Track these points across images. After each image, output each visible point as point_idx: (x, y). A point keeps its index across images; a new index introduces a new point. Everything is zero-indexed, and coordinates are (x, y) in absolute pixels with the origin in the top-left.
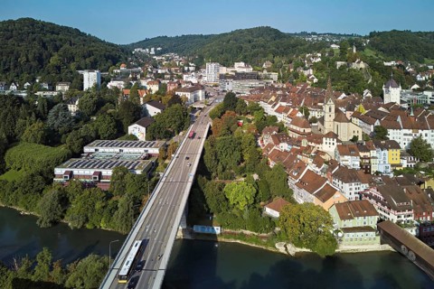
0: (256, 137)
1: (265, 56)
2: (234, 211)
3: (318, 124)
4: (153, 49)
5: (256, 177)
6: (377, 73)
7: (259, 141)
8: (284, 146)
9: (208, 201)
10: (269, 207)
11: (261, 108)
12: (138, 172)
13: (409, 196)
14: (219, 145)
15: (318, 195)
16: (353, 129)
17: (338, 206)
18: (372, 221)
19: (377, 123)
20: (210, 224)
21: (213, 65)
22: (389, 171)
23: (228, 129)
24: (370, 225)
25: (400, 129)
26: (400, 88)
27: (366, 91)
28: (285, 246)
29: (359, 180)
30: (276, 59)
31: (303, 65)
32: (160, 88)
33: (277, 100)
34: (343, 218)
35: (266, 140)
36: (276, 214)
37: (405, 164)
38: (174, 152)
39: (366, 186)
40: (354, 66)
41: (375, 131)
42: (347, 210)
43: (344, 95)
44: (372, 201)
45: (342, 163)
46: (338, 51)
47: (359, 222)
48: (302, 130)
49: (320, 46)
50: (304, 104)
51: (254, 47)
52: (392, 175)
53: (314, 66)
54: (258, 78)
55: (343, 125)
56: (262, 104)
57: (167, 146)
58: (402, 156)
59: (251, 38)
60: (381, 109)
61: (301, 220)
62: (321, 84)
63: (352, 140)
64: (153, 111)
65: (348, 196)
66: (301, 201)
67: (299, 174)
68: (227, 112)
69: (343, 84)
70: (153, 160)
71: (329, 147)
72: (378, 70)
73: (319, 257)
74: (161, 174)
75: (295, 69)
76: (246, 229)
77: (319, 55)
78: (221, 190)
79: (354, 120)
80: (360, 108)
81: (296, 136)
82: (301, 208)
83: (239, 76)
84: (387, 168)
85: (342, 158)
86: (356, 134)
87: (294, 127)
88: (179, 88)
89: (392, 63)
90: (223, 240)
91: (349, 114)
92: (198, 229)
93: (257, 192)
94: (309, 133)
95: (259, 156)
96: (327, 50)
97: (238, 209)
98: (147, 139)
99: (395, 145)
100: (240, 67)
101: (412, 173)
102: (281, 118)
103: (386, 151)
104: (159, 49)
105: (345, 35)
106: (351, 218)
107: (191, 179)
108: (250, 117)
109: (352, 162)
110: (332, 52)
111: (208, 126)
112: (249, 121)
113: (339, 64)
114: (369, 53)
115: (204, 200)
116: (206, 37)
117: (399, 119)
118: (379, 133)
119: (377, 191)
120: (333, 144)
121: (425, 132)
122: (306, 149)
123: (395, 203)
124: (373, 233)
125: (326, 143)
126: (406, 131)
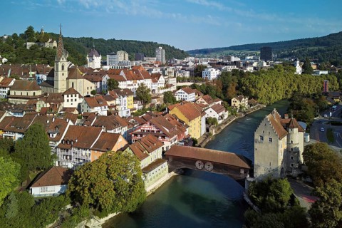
25: (125, 81)
29: (121, 125)
34: (141, 158)
40: (47, 45)
42: (141, 148)
47: (152, 157)
84: (128, 112)
87: (18, 93)
103: (126, 98)
106: (147, 155)
109: (101, 112)
117: (122, 73)
118: (112, 85)
119: (150, 124)
120: (76, 100)
121: (142, 81)
122: (50, 109)
123: (168, 130)
124: (166, 164)
125: (68, 101)
126: (129, 82)
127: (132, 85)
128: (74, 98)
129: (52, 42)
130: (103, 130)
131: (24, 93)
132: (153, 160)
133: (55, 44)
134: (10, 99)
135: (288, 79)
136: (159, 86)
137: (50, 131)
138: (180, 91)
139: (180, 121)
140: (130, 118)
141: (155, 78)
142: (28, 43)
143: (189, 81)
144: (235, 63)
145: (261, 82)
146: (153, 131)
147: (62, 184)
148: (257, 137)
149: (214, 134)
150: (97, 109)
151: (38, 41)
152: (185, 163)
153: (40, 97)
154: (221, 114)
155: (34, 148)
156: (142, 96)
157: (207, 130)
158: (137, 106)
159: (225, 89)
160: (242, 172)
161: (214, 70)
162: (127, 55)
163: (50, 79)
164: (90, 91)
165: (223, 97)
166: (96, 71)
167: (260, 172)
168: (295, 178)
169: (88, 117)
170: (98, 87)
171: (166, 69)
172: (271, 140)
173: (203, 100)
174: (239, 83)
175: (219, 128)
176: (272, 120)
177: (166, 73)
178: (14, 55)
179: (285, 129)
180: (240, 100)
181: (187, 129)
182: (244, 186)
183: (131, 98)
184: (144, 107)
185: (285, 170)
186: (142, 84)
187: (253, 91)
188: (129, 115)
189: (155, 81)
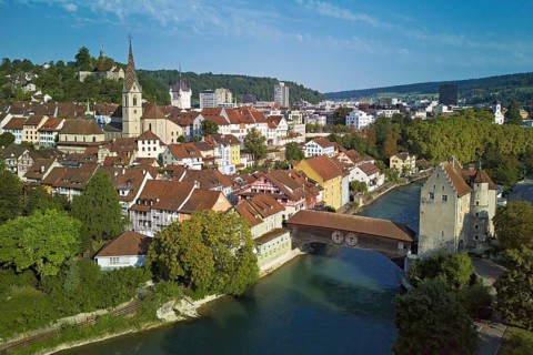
19: (199, 120)
24: (277, 225)
25: (228, 124)
28: (173, 309)
37: (245, 163)
48: (89, 139)
71: (148, 156)
84: (232, 169)
103: (229, 148)
106: (260, 221)
109: (193, 166)
117: (223, 113)
118: (209, 128)
119: (265, 181)
120: (155, 149)
122: (119, 159)
123: (291, 191)
124: (288, 234)
125: (143, 149)
126: (234, 127)
127: (238, 131)
128: (152, 145)
129: (116, 71)
130: (195, 186)
131: (80, 138)
132: (269, 230)
133: (121, 74)
134: (59, 147)
135: (482, 130)
136: (279, 134)
137: (119, 187)
138: (310, 143)
139: (310, 180)
140: (235, 175)
141: (273, 122)
142: (81, 73)
143: (324, 130)
144: (398, 106)
145: (437, 133)
146: (270, 191)
147: (139, 254)
148: (425, 194)
149: (361, 205)
150: (186, 161)
151: (96, 70)
152: (315, 234)
153: (103, 144)
154: (373, 177)
155: (98, 207)
156: (253, 147)
157: (352, 199)
158: (246, 161)
159: (380, 143)
160: (401, 246)
161: (364, 114)
162: (230, 95)
163: (117, 120)
164: (175, 138)
165: (376, 154)
166: (184, 111)
167: (428, 246)
168: (480, 256)
169: (173, 171)
170: (188, 133)
171: (290, 112)
172: (445, 198)
173: (346, 157)
174: (403, 133)
175: (369, 198)
176: (449, 169)
177: (290, 117)
178: (62, 91)
179: (469, 184)
180: (404, 159)
181: (321, 193)
182: (403, 267)
183: (237, 148)
184: (256, 163)
185: (465, 244)
186: (253, 129)
187: (425, 147)
188: (234, 172)
189: (272, 127)
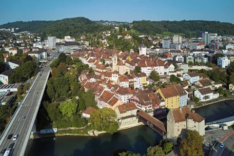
0: (78, 76)
1: (82, 32)
2: (65, 118)
3: (110, 67)
4: (13, 29)
5: (77, 98)
6: (136, 41)
7: (79, 79)
8: (93, 80)
9: (50, 115)
10: (85, 113)
11: (80, 61)
12: (3, 104)
13: (150, 98)
14: (55, 83)
15: (110, 103)
16: (126, 68)
17: (119, 107)
18: (134, 112)
19: (136, 65)
20: (51, 128)
21: (52, 38)
22: (142, 87)
23: (62, 73)
24: (134, 114)
25: (146, 67)
26: (146, 48)
27: (132, 50)
28: (93, 132)
29: (129, 93)
30: (88, 34)
31: (102, 38)
32: (18, 52)
33: (88, 56)
34: (121, 112)
35: (83, 77)
36: (88, 116)
37: (148, 83)
38: (28, 89)
39: (132, 95)
40: (126, 37)
41: (136, 69)
42: (123, 108)
43: (121, 52)
44: (135, 102)
45: (121, 86)
46: (119, 30)
47: (129, 113)
48: (101, 71)
49: (110, 28)
50: (103, 58)
51: (75, 28)
52: (143, 89)
53: (107, 38)
54: (78, 44)
55: (121, 67)
56: (80, 58)
57: (23, 86)
58: (147, 79)
59: (74, 23)
60: (138, 58)
61: (101, 117)
62: (111, 47)
63: (125, 74)
64: (13, 66)
65: (123, 101)
66: (101, 107)
67: (100, 94)
68: (61, 64)
69: (121, 46)
70: (14, 95)
71: (114, 79)
72: (136, 39)
73: (110, 134)
74: (19, 103)
75: (98, 39)
76: (72, 127)
77: (110, 32)
78: (57, 107)
79: (127, 64)
80: (129, 58)
81: (99, 74)
82: (101, 111)
83: (67, 44)
84: (141, 86)
85: (121, 83)
86: (127, 71)
87: (98, 70)
88: (31, 51)
89: (143, 36)
90: (59, 135)
91: (124, 61)
92: (43, 132)
93: (78, 106)
94: (105, 72)
95: (79, 87)
96: (113, 30)
97: (67, 116)
98: (9, 83)
99: (144, 75)
100: (68, 39)
101: (151, 87)
102: (91, 65)
103: (140, 78)
104: (17, 29)
105: (121, 22)
106: (125, 112)
107: (39, 104)
108: (74, 66)
109: (125, 84)
110: (115, 31)
111: (49, 72)
112: (74, 68)
113: (119, 36)
114: (133, 31)
115: (47, 114)
116: (48, 22)
119: (137, 97)
121: (157, 67)
123: (144, 102)
124: (135, 118)
125: (113, 76)
127: (150, 69)
128: (116, 75)
129: (128, 36)
132: (130, 115)
136: (170, 70)
138: (186, 74)
139: (160, 97)
141: (167, 66)
146: (138, 100)
150: (123, 83)
151: (123, 35)
156: (154, 76)
171: (187, 56)
183: (145, 78)
184: (154, 83)
